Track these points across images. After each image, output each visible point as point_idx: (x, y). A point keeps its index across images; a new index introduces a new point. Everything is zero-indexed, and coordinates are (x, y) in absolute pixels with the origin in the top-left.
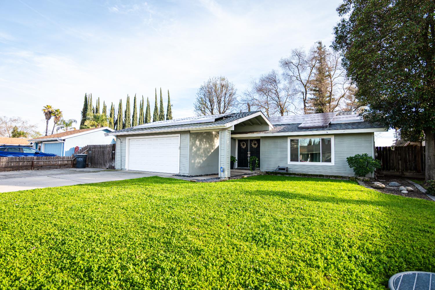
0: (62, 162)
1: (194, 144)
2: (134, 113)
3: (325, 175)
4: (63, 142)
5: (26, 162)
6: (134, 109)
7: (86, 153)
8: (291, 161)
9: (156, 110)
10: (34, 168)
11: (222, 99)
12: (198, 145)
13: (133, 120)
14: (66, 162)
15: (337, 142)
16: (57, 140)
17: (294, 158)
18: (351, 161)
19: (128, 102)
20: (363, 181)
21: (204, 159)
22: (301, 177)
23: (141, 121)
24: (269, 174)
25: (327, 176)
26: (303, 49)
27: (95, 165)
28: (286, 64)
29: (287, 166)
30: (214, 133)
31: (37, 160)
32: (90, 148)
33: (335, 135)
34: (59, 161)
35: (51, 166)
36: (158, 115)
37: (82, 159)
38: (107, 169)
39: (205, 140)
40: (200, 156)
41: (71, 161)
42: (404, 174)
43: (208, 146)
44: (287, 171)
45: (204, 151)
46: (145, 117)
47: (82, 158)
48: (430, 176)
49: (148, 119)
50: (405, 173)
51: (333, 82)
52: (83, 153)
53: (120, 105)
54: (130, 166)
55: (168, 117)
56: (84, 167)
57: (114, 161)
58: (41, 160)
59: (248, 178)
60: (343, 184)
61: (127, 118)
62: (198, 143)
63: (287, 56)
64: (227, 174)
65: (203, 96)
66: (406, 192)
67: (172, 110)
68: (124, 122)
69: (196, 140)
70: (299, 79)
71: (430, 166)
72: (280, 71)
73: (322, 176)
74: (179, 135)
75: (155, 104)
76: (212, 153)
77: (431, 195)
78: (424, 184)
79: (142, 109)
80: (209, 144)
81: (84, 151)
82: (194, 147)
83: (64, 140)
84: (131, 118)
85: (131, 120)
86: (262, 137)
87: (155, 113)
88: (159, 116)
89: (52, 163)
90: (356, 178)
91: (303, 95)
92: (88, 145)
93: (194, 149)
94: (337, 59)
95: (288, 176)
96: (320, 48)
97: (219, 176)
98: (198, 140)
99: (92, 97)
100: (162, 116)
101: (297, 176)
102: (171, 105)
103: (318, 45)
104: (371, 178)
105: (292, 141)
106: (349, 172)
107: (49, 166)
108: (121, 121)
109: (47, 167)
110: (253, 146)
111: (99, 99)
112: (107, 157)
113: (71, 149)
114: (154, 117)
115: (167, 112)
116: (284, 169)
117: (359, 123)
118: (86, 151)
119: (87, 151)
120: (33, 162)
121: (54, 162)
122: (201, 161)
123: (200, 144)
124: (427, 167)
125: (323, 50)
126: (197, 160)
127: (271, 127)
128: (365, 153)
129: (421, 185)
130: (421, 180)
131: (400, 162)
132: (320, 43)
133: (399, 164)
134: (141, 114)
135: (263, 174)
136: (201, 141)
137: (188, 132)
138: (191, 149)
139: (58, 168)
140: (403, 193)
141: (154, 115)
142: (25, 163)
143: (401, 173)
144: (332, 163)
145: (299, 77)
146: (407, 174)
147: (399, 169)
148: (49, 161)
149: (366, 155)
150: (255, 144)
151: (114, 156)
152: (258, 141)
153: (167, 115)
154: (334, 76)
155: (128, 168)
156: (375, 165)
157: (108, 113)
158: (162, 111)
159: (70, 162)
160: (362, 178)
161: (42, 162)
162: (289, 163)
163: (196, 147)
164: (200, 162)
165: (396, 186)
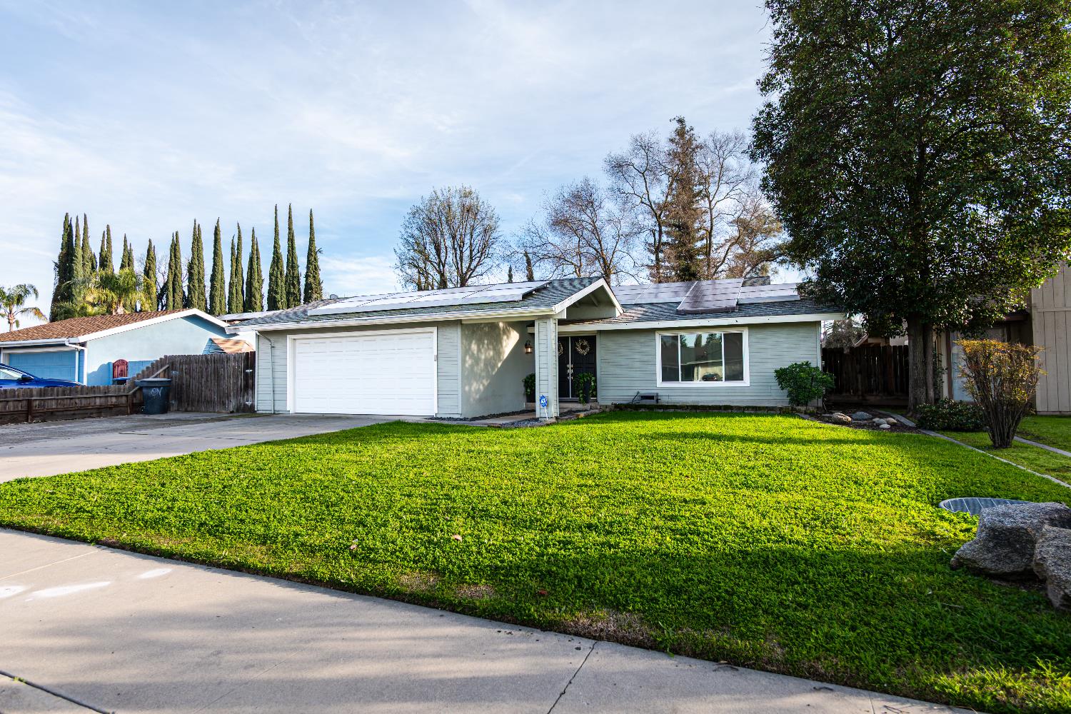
0: (103, 400)
1: (467, 351)
2: (214, 270)
3: (736, 407)
4: (80, 348)
5: (11, 404)
6: (214, 259)
7: (162, 375)
8: (664, 379)
9: (278, 262)
10: (34, 417)
11: (467, 241)
12: (475, 352)
13: (213, 287)
14: (114, 400)
15: (754, 340)
16: (64, 345)
17: (669, 375)
18: (783, 376)
19: (197, 239)
20: (806, 413)
21: (486, 383)
22: (688, 411)
23: (234, 292)
24: (621, 409)
25: (739, 408)
26: (656, 136)
27: (193, 405)
28: (619, 167)
29: (655, 392)
30: (501, 325)
31: (41, 396)
32: (173, 364)
33: (750, 326)
34: (95, 397)
35: (76, 412)
36: (281, 274)
37: (159, 391)
38: (232, 412)
39: (486, 342)
40: (478, 378)
41: (127, 396)
42: (866, 400)
43: (491, 353)
44: (657, 400)
45: (486, 365)
46: (245, 281)
47: (159, 387)
48: (916, 399)
49: (256, 284)
50: (868, 398)
51: (713, 211)
52: (156, 377)
53: (175, 248)
54: (297, 402)
55: (311, 280)
56: (164, 410)
57: (250, 392)
58: (51, 395)
59: (587, 417)
60: (778, 419)
61: (196, 281)
62: (474, 347)
63: (622, 148)
64: (554, 410)
65: (416, 233)
66: (886, 426)
67: (321, 264)
68: (187, 294)
69: (471, 343)
70: (647, 202)
71: (916, 380)
72: (603, 182)
74: (434, 329)
75: (275, 247)
76: (499, 369)
77: (925, 429)
78: (908, 413)
79: (236, 260)
80: (494, 349)
81: (158, 370)
82: (467, 358)
83: (83, 344)
84: (208, 283)
85: (208, 289)
86: (600, 332)
87: (274, 270)
88: (284, 279)
89: (79, 405)
90: (793, 409)
91: (654, 236)
92: (166, 356)
93: (469, 361)
94: (721, 160)
95: (661, 411)
96: (681, 133)
97: (537, 416)
98: (474, 342)
99: (88, 223)
100: (293, 277)
101: (679, 410)
102: (317, 249)
103: (677, 126)
104: (818, 408)
105: (663, 338)
106: (778, 396)
107: (72, 412)
108: (177, 291)
109: (67, 415)
110: (579, 350)
111: (108, 230)
112: (230, 383)
113: (102, 367)
114: (271, 279)
115: (308, 268)
116: (651, 397)
117: (793, 303)
118: (161, 370)
119: (165, 371)
120: (29, 402)
121: (83, 401)
122: (481, 387)
123: (479, 350)
124: (911, 382)
125: (687, 137)
126: (475, 386)
127: (619, 310)
128: (806, 360)
129: (902, 415)
130: (901, 408)
131: (859, 377)
132: (681, 121)
133: (857, 380)
134: (236, 272)
135: (608, 410)
136: (480, 342)
137: (458, 323)
138: (464, 361)
139: (94, 415)
140: (884, 429)
141: (271, 275)
142: (11, 406)
143: (861, 398)
144: (747, 381)
145: (646, 196)
146: (872, 399)
147: (857, 390)
148: (71, 399)
149: (807, 364)
150: (583, 347)
151: (250, 381)
152: (591, 339)
153: (307, 276)
154: (717, 198)
155: (295, 407)
156: (823, 382)
157: (138, 268)
158: (292, 264)
159: (124, 400)
160: (803, 408)
161: (54, 402)
162: (660, 385)
163: (472, 356)
164: (479, 389)
165: (866, 420)
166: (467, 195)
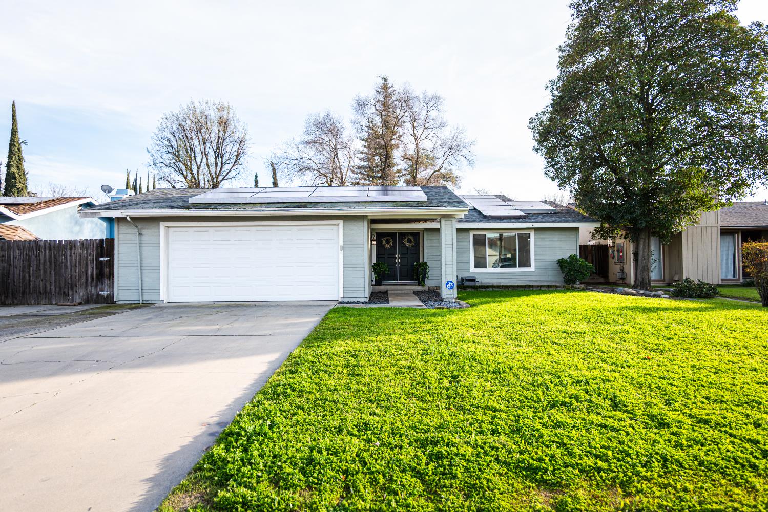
8: (475, 267)
15: (537, 239)
29: (471, 275)
33: (536, 230)
38: (80, 303)
54: (171, 291)
57: (106, 281)
73: (529, 287)
74: (340, 222)
95: (484, 290)
101: (497, 290)
105: (474, 236)
106: (552, 279)
110: (405, 243)
125: (389, 91)
132: (385, 79)
137: (364, 217)
144: (532, 269)
150: (409, 241)
151: (107, 270)
152: (415, 235)
155: (168, 297)
162: (473, 270)
166: (222, 108)
